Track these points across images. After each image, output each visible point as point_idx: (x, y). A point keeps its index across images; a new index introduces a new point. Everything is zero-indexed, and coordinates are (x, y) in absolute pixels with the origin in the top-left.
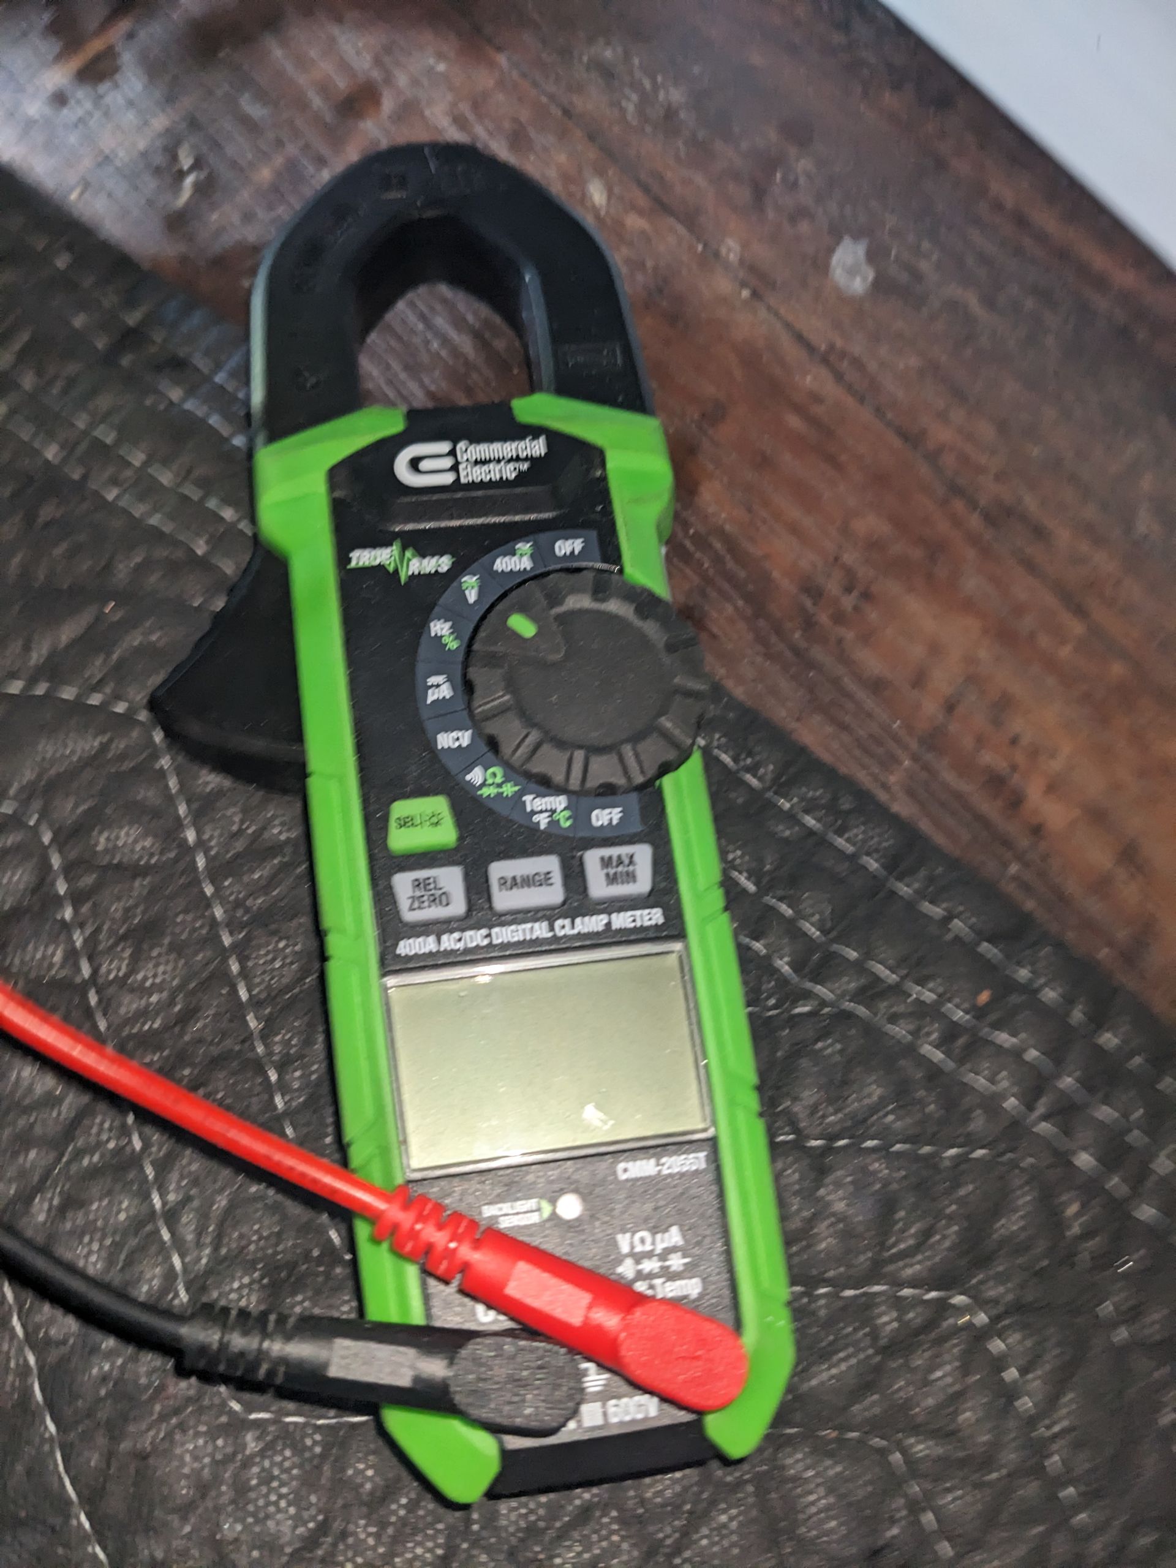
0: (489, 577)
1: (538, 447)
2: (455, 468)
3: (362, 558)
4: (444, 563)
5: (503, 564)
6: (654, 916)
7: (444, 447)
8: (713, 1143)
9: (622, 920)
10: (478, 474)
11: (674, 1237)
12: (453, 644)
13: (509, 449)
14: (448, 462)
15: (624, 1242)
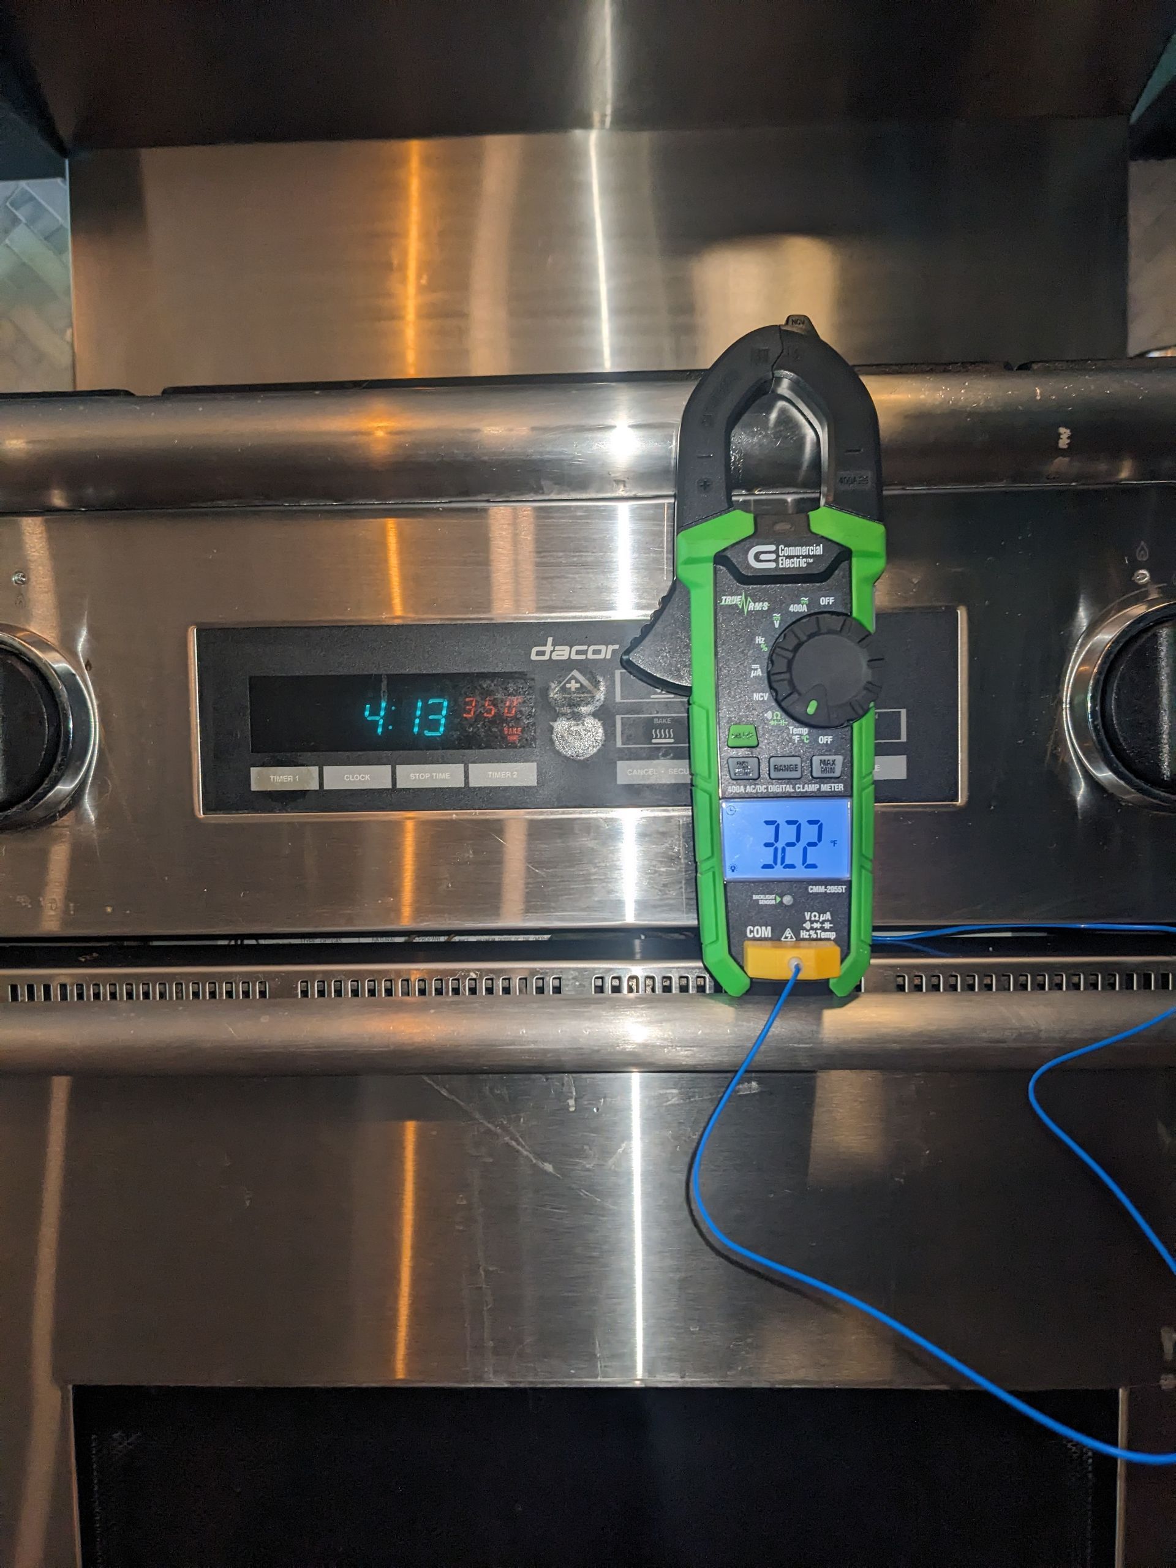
0: (785, 613)
1: (819, 550)
2: (776, 561)
3: (727, 600)
4: (766, 606)
5: (793, 608)
6: (839, 787)
7: (773, 548)
8: (849, 884)
9: (825, 788)
10: (787, 564)
11: (828, 916)
12: (766, 649)
13: (804, 550)
14: (773, 556)
15: (807, 915)
